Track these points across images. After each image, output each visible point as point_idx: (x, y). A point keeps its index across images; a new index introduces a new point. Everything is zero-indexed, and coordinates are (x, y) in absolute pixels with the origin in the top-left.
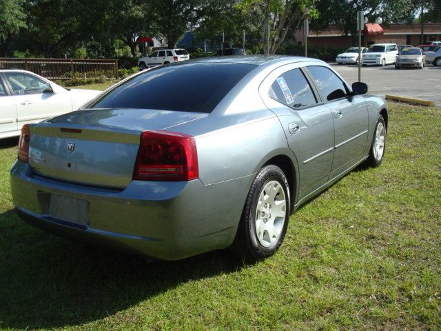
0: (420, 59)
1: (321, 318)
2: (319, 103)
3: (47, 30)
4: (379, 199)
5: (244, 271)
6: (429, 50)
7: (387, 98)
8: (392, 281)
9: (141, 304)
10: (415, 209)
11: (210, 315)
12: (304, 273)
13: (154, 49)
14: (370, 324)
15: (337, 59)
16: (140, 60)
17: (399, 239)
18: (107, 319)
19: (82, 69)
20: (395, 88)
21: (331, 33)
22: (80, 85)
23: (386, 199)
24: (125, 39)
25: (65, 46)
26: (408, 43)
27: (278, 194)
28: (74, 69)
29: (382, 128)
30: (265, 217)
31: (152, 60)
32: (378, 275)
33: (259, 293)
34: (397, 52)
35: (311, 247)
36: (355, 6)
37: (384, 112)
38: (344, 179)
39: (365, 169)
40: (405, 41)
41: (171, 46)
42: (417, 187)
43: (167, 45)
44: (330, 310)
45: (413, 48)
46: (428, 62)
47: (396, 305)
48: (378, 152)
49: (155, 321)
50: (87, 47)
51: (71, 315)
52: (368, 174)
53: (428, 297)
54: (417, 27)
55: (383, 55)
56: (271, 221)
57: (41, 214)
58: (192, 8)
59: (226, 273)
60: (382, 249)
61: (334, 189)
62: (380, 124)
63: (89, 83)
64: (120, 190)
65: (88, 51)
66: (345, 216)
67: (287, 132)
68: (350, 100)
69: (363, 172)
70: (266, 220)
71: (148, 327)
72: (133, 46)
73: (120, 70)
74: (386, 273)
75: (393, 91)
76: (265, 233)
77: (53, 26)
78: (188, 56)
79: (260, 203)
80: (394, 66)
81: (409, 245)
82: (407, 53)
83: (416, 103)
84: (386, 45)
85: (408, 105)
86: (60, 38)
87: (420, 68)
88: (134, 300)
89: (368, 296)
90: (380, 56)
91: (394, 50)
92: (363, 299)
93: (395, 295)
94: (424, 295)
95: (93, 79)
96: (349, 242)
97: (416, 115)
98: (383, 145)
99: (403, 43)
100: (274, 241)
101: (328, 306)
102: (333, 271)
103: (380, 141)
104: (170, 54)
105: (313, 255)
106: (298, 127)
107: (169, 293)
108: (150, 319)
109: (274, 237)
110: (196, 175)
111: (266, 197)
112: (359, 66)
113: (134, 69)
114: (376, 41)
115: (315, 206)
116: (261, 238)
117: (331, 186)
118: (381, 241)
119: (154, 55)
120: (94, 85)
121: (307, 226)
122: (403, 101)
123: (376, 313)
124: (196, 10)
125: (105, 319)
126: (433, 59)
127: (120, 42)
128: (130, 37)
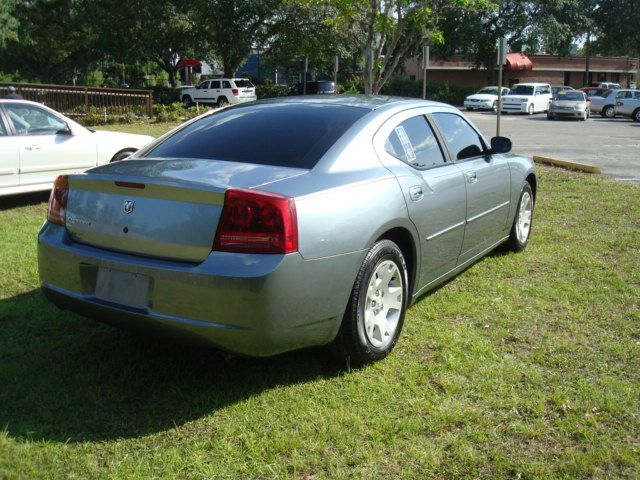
0: (583, 107)
1: (449, 434)
2: (448, 162)
3: (49, 43)
4: (522, 293)
5: (347, 376)
6: (597, 94)
7: (536, 160)
8: (539, 393)
9: (216, 413)
10: (569, 307)
11: (307, 427)
12: (425, 380)
13: (203, 77)
14: (511, 441)
15: (465, 103)
16: (184, 92)
17: (548, 342)
18: (172, 431)
19: (99, 102)
20: (547, 147)
21: (458, 65)
22: (97, 125)
23: (532, 294)
24: (161, 60)
25: (72, 68)
26: (567, 83)
27: (393, 279)
28: (90, 101)
29: (528, 199)
30: (376, 307)
31: (201, 93)
32: (520, 384)
33: (369, 403)
34: (550, 96)
35: (434, 349)
36: (493, 27)
37: (531, 179)
38: (476, 266)
39: (504, 254)
40: (562, 80)
41: (228, 75)
42: (573, 279)
43: (222, 73)
44: (460, 425)
45: (574, 90)
46: (594, 112)
47: (544, 422)
48: (522, 231)
49: (235, 434)
50: (104, 70)
51: (124, 426)
52: (508, 260)
53: (584, 412)
54: (581, 61)
55: (531, 99)
56: (383, 313)
57: (83, 294)
58: (261, 22)
59: (324, 379)
60: (526, 354)
61: (463, 278)
62: (526, 193)
63: (110, 122)
64: (196, 263)
65: (105, 77)
66: (479, 313)
67: (408, 199)
68: (488, 160)
69: (502, 257)
70: (377, 312)
71: (228, 440)
72: (171, 71)
73: (155, 106)
74: (531, 383)
75: (545, 151)
76: (376, 328)
77: (58, 37)
78: (253, 89)
79: (370, 288)
80: (545, 115)
81: (561, 350)
82: (564, 98)
83: (576, 169)
84: (536, 85)
85: (563, 171)
86: (66, 55)
87: (582, 119)
88: (205, 409)
89: (507, 409)
90: (526, 100)
91: (546, 92)
92: (501, 412)
93: (543, 409)
94: (579, 409)
95: (116, 117)
96: (483, 344)
97: (574, 185)
98: (528, 222)
99: (560, 83)
100: (386, 340)
101: (456, 419)
102: (463, 379)
103: (525, 217)
104: (228, 85)
105: (436, 359)
106: (421, 193)
107: (251, 401)
108: (229, 430)
109: (386, 334)
110: (295, 247)
111: (379, 281)
112: (497, 114)
113: (174, 105)
114: (522, 79)
115: (437, 300)
116: (370, 334)
117: (459, 274)
118: (525, 345)
119: (205, 86)
120: (117, 126)
121: (428, 324)
122: (557, 165)
123: (518, 429)
124: (267, 24)
125: (170, 431)
126: (601, 108)
127: (152, 65)
128: (168, 57)
